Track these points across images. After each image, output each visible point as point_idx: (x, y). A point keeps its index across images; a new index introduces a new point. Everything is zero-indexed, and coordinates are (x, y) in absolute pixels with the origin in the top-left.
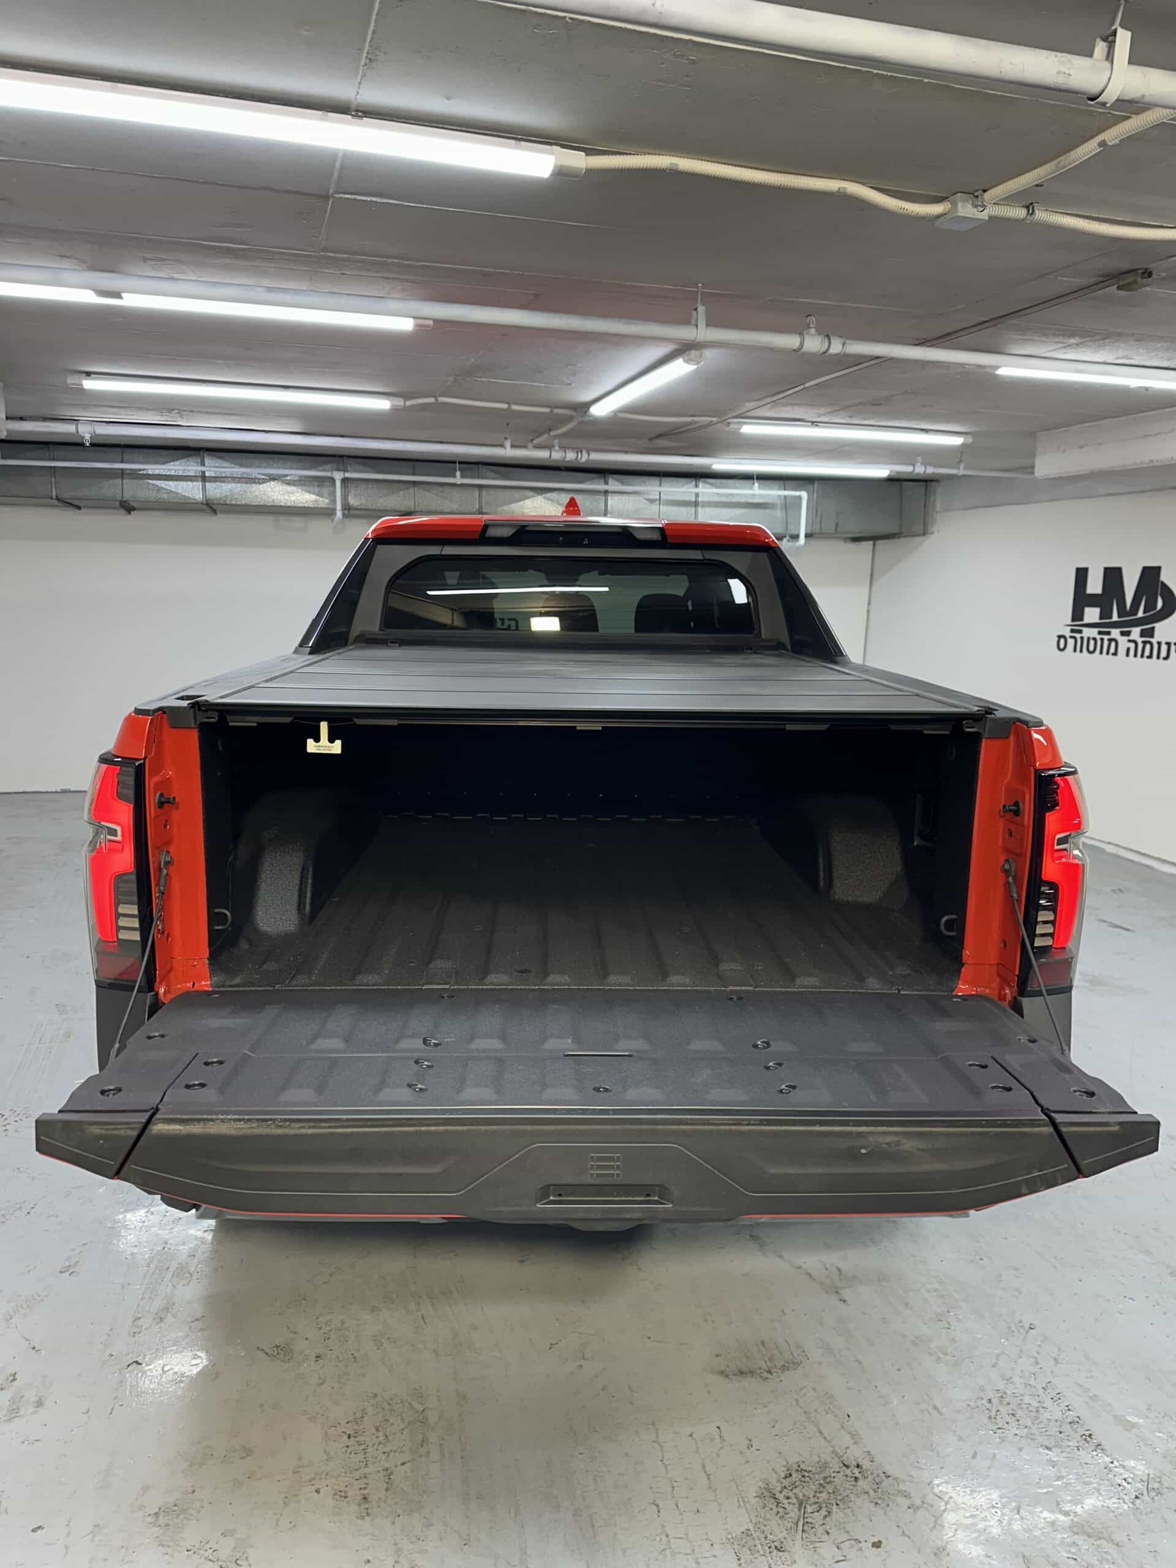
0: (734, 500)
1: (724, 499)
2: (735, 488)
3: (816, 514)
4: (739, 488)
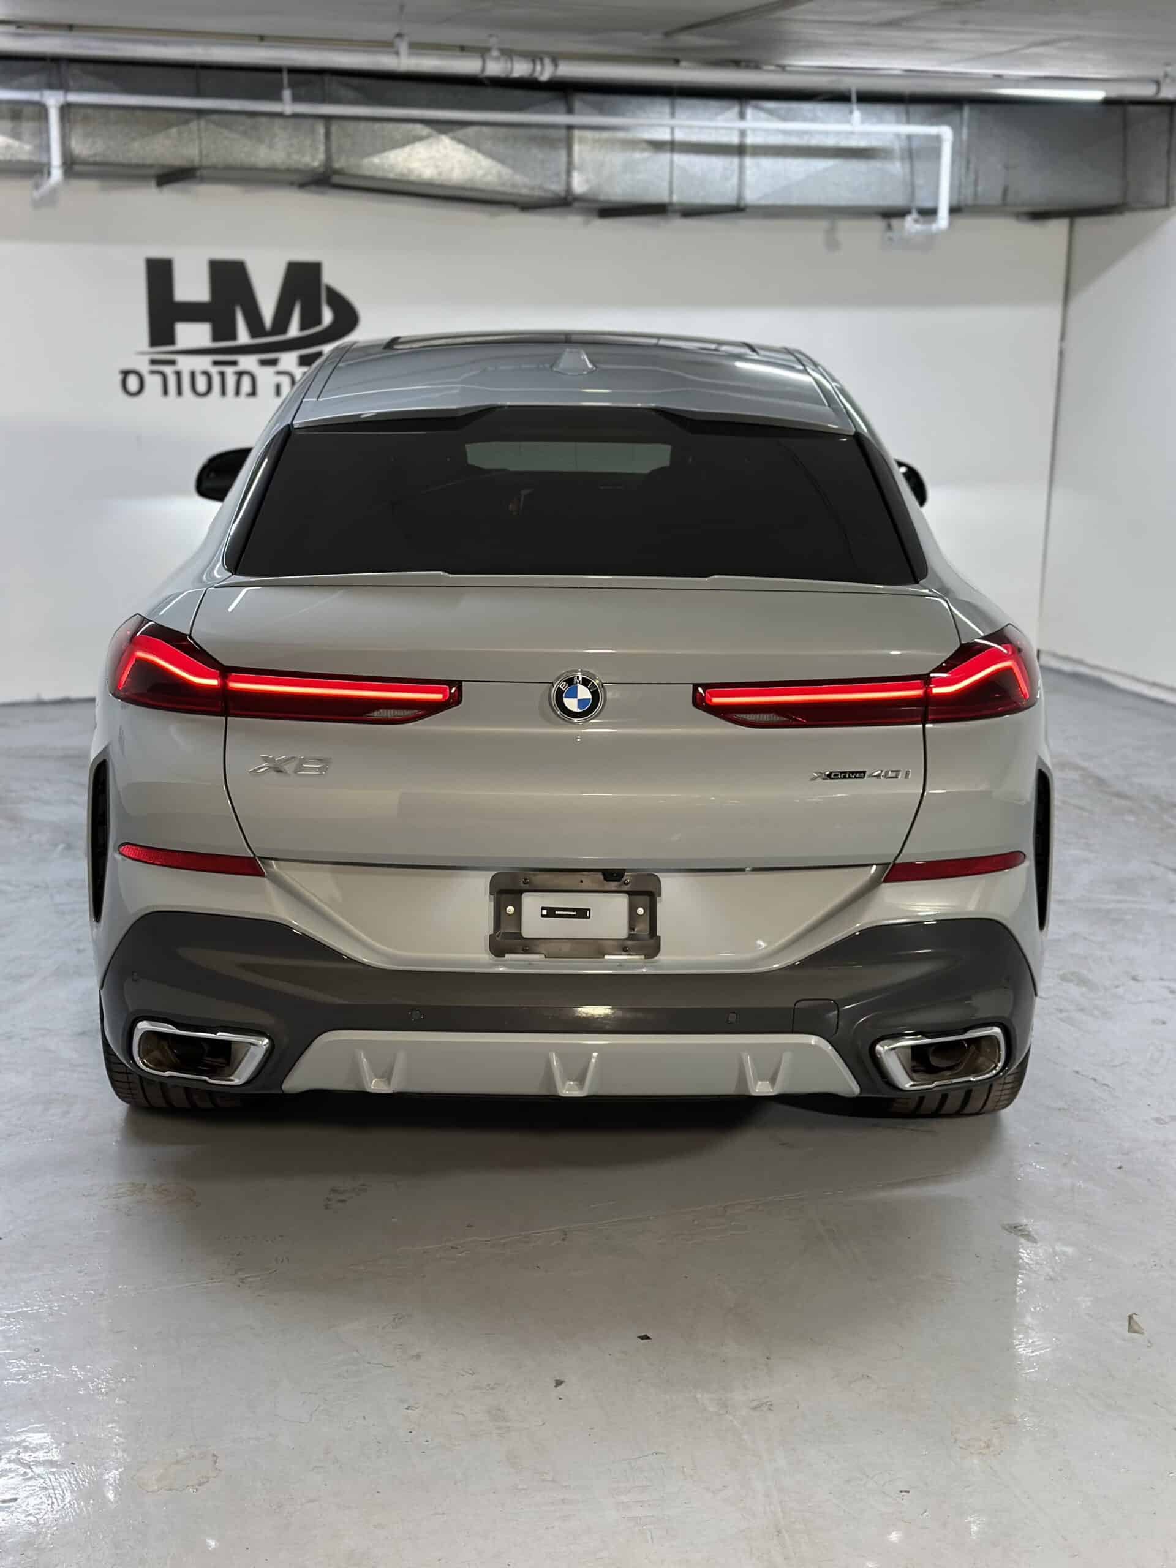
0: (814, 142)
1: (794, 141)
2: (814, 119)
3: (968, 168)
4: (823, 121)
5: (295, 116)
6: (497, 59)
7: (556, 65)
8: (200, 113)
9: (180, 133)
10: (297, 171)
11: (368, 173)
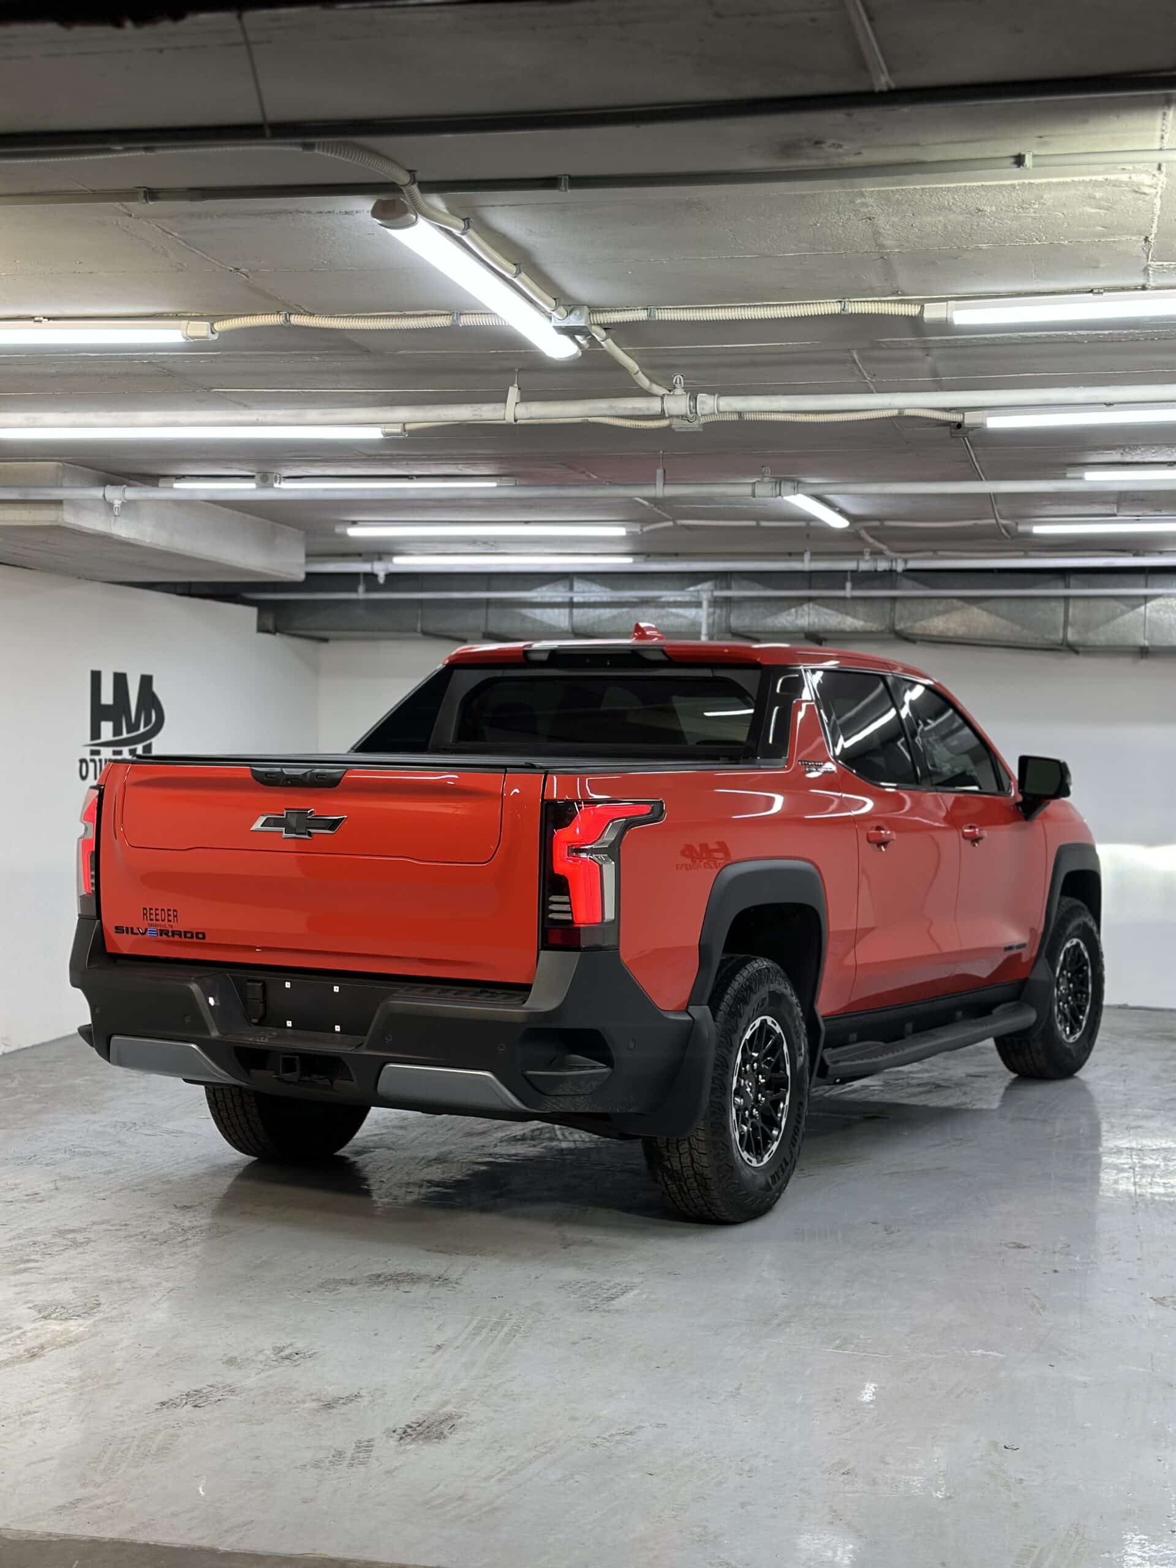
5: (854, 598)
6: (867, 561)
7: (906, 561)
8: (810, 599)
9: (796, 612)
10: (871, 632)
11: (920, 632)
